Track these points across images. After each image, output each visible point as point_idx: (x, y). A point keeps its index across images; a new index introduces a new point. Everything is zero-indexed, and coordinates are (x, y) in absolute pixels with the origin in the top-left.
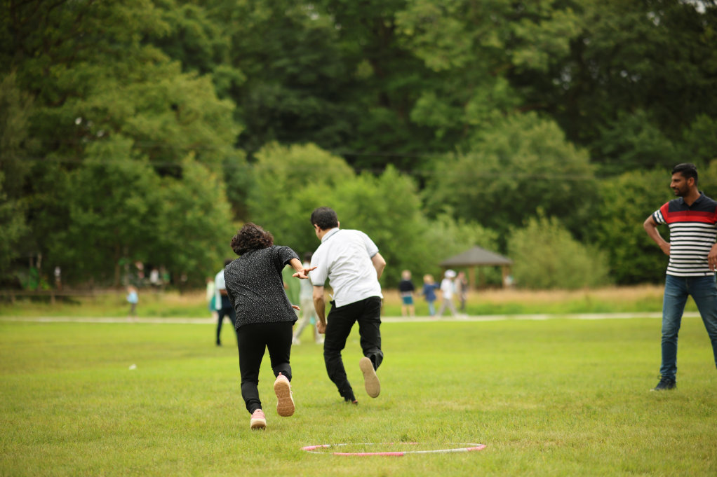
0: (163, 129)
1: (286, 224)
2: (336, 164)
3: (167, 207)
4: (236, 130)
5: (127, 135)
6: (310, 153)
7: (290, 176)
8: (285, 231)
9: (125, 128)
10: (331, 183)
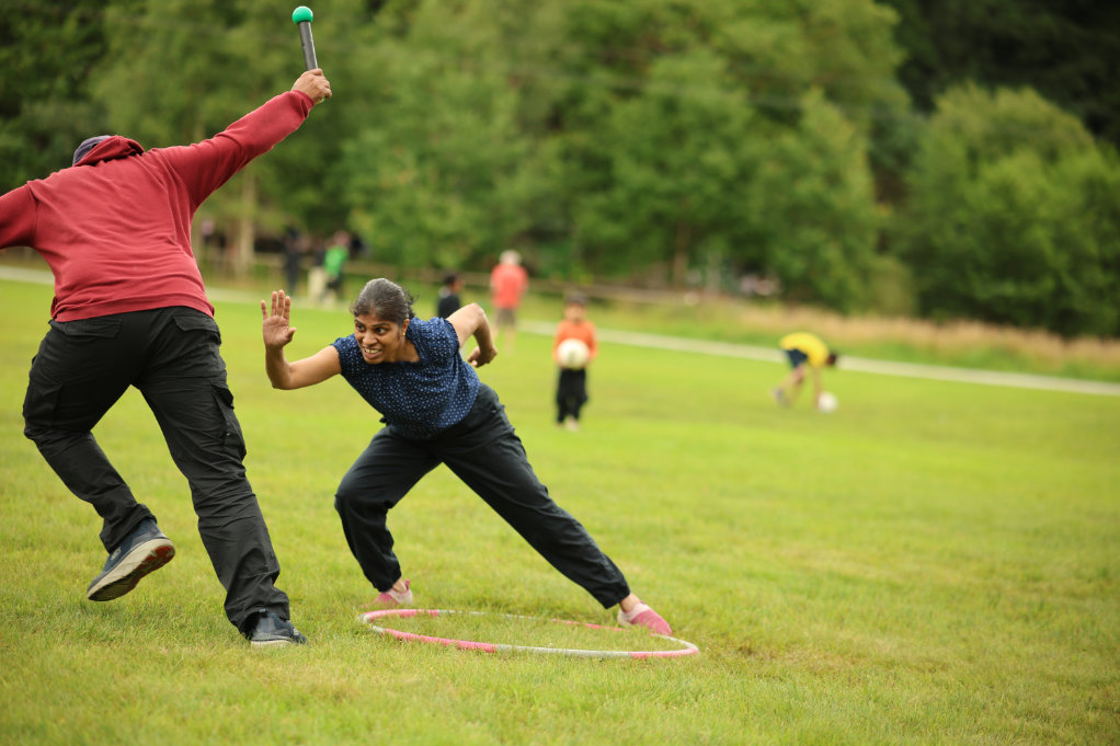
0: (779, 46)
1: (961, 215)
2: (1068, 125)
3: (769, 170)
4: (896, 56)
5: (720, 52)
6: (1024, 103)
7: (989, 139)
8: (960, 228)
9: (718, 41)
10: (1051, 156)
